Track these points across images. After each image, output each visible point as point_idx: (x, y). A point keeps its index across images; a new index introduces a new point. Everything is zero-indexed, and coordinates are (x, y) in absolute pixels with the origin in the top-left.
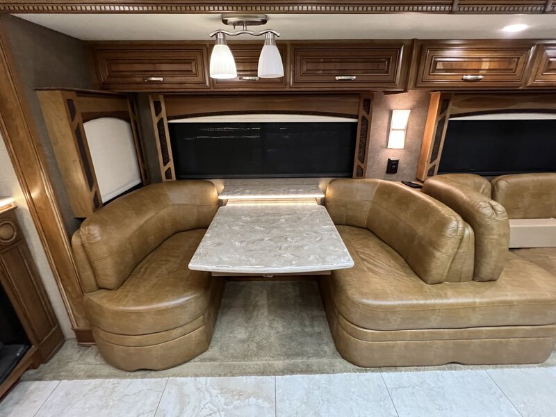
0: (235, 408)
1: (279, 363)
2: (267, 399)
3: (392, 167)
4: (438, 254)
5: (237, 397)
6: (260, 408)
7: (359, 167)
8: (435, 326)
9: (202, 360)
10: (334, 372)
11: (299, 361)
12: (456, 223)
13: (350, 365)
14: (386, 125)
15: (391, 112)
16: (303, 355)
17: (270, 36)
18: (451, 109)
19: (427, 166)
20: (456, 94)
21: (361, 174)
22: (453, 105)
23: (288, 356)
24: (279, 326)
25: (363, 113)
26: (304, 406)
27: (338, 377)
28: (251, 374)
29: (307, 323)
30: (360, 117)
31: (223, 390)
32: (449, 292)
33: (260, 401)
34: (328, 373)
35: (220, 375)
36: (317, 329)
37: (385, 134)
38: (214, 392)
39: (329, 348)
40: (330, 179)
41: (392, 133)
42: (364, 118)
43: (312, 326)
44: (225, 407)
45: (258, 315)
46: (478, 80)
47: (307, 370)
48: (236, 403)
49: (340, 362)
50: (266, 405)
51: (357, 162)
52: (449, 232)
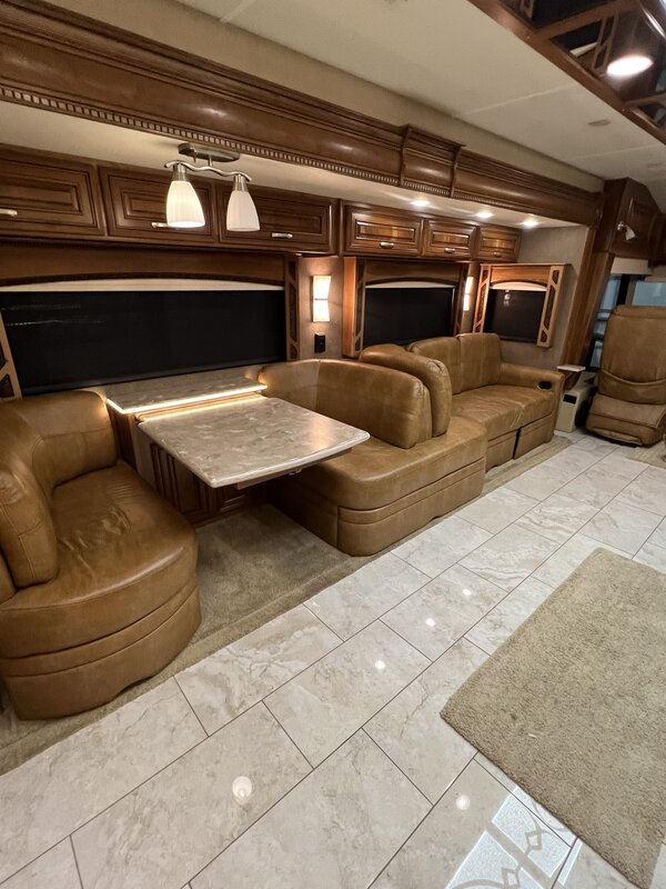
0: (285, 650)
1: (298, 590)
2: (310, 624)
3: (320, 344)
4: (411, 416)
5: (279, 641)
6: (311, 634)
7: (292, 346)
8: (423, 485)
9: (202, 637)
10: (353, 571)
11: (314, 579)
12: (418, 385)
13: (362, 559)
14: (308, 293)
15: (311, 279)
16: (314, 572)
17: (242, 180)
18: (367, 276)
19: (354, 340)
20: (368, 261)
21: (295, 356)
22: (368, 272)
23: (301, 580)
24: (266, 560)
25: (289, 279)
26: (350, 609)
27: (359, 573)
28: (275, 616)
29: (295, 544)
30: (287, 284)
31: (257, 646)
32: (425, 450)
33: (306, 630)
34: (349, 574)
35: (241, 636)
36: (309, 545)
37: (308, 305)
38: (251, 652)
39: (335, 554)
40: (260, 367)
41: (315, 303)
42: (291, 286)
43: (302, 544)
44: (275, 656)
45: (230, 563)
46: (390, 247)
47: (329, 582)
48: (283, 645)
49: (351, 561)
50: (314, 628)
51: (289, 340)
52: (416, 393)
